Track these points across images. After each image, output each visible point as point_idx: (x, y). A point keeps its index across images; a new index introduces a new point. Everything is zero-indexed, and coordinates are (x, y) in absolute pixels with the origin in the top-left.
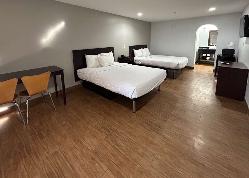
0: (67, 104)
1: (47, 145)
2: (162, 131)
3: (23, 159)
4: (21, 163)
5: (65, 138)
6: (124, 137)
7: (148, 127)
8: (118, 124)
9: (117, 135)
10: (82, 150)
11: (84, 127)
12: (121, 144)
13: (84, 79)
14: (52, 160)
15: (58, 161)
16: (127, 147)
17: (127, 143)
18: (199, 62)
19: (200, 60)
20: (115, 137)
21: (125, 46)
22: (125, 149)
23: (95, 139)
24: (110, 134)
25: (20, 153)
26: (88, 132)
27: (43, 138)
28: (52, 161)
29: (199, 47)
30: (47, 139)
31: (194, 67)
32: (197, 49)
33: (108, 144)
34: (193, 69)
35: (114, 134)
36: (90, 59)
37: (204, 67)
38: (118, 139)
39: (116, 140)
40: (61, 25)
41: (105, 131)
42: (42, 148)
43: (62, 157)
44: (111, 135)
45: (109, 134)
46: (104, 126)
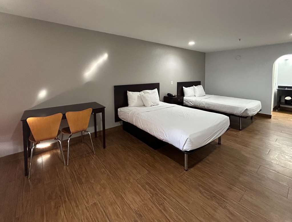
0: (106, 148)
1: (86, 193)
2: (227, 203)
3: (64, 205)
4: (61, 208)
5: (105, 188)
6: (174, 201)
7: (205, 193)
8: (166, 182)
9: (165, 197)
10: (124, 208)
11: (125, 179)
12: (171, 210)
13: (125, 120)
14: (92, 212)
15: (98, 215)
16: (178, 215)
17: (178, 210)
18: (279, 108)
19: (281, 106)
20: (163, 199)
21: (172, 82)
22: (176, 218)
23: (138, 197)
24: (156, 194)
25: (60, 197)
26: (130, 186)
27: (83, 185)
28: (91, 214)
29: (279, 87)
30: (86, 186)
31: (271, 116)
32: (275, 89)
33: (154, 206)
34: (271, 118)
35: (160, 195)
36: (133, 96)
37: (289, 116)
38: (166, 202)
39: (163, 203)
40: (104, 57)
41: (149, 188)
42: (82, 196)
43: (101, 211)
44: (158, 195)
45: (154, 194)
46: (148, 181)
